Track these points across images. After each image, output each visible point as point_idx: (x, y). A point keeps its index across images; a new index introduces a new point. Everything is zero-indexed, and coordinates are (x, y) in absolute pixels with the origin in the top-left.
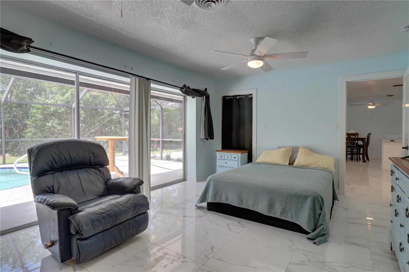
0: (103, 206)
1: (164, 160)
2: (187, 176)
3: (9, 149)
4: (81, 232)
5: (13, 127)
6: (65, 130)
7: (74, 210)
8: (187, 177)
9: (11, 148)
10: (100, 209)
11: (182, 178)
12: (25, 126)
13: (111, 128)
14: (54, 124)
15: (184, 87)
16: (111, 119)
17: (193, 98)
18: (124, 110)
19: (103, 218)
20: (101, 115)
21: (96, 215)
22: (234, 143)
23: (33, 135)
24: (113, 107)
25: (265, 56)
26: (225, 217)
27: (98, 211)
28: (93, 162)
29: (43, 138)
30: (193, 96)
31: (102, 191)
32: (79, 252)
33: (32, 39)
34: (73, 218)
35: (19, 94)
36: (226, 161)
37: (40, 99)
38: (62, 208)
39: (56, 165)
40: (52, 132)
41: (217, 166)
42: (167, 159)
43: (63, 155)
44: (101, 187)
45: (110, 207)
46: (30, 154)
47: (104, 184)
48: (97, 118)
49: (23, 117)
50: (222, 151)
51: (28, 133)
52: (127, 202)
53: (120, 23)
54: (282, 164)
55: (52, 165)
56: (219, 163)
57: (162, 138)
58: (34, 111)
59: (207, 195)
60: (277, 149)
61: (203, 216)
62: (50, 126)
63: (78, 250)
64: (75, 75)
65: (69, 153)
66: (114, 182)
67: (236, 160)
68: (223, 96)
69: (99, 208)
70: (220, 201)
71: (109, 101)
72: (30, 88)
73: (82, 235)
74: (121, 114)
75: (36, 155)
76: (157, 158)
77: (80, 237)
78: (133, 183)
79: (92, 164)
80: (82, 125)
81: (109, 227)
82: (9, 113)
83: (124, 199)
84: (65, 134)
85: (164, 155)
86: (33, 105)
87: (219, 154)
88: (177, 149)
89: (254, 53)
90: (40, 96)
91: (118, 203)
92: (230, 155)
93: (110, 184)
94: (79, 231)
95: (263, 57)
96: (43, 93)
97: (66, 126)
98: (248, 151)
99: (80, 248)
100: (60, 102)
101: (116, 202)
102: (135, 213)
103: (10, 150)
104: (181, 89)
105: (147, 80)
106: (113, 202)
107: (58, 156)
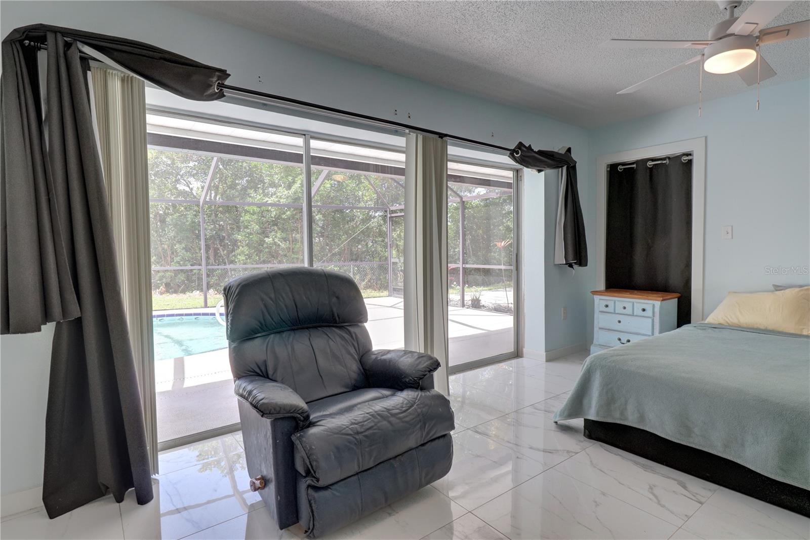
0: (357, 415)
1: (467, 308)
2: (523, 347)
3: (214, 282)
4: (315, 472)
5: (219, 246)
6: (293, 249)
7: (303, 421)
8: (525, 350)
9: (216, 280)
10: (353, 424)
11: (513, 350)
12: (235, 243)
13: (367, 245)
14: (276, 240)
15: (520, 149)
16: (368, 228)
17: (539, 171)
18: (390, 209)
19: (359, 443)
20: (350, 221)
21: (344, 436)
22: (639, 274)
23: (246, 259)
24: (371, 204)
25: (765, 33)
26: (636, 463)
27: (347, 427)
28: (338, 315)
29: (261, 263)
30: (539, 168)
31: (354, 376)
32: (313, 515)
33: (226, 71)
34: (300, 438)
35: (227, 191)
36: (620, 318)
37: (256, 197)
38: (279, 416)
39: (270, 318)
40: (274, 254)
41: (596, 329)
42: (473, 307)
43: (283, 299)
44: (352, 368)
45: (373, 419)
46: (227, 297)
47: (359, 361)
48: (343, 227)
49: (232, 229)
50: (606, 294)
51: (240, 255)
52: (407, 410)
53: (386, 12)
54: (792, 331)
55: (264, 320)
56: (600, 320)
57: (463, 263)
58: (247, 217)
59: (585, 402)
60: (772, 291)
61: (577, 453)
62: (270, 244)
63: (310, 510)
64: (302, 139)
65: (293, 297)
66: (379, 358)
67: (646, 315)
68: (608, 165)
69: (349, 420)
70: (621, 419)
71: (363, 194)
72: (242, 178)
73: (318, 481)
74: (384, 218)
75: (236, 298)
76: (453, 302)
77: (313, 484)
78: (418, 365)
79: (335, 319)
80: (320, 240)
81: (372, 465)
82: (214, 222)
83: (401, 402)
84: (292, 257)
85: (468, 298)
86: (246, 208)
87: (600, 299)
88: (490, 284)
89: (730, 31)
90: (255, 191)
91: (388, 410)
92: (631, 305)
93: (371, 361)
94: (312, 472)
95: (758, 37)
96: (259, 186)
97: (294, 243)
98: (678, 295)
99: (313, 508)
100: (285, 200)
101: (385, 410)
102: (424, 435)
103: (216, 284)
104: (512, 153)
105: (439, 137)
106: (379, 406)
107: (273, 301)
